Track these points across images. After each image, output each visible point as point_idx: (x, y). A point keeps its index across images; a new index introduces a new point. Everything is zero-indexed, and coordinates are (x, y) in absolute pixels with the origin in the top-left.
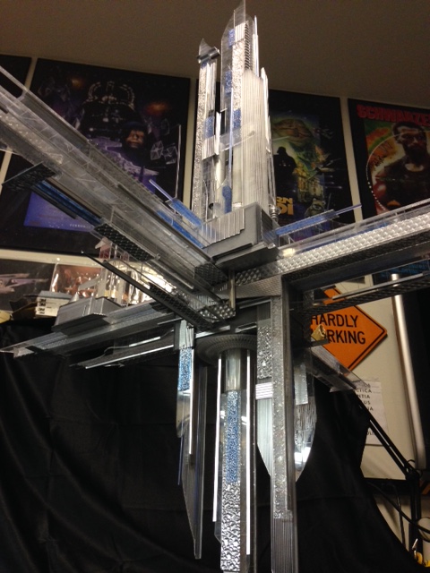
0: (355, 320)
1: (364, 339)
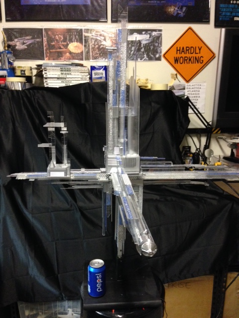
0: (200, 50)
1: (202, 61)
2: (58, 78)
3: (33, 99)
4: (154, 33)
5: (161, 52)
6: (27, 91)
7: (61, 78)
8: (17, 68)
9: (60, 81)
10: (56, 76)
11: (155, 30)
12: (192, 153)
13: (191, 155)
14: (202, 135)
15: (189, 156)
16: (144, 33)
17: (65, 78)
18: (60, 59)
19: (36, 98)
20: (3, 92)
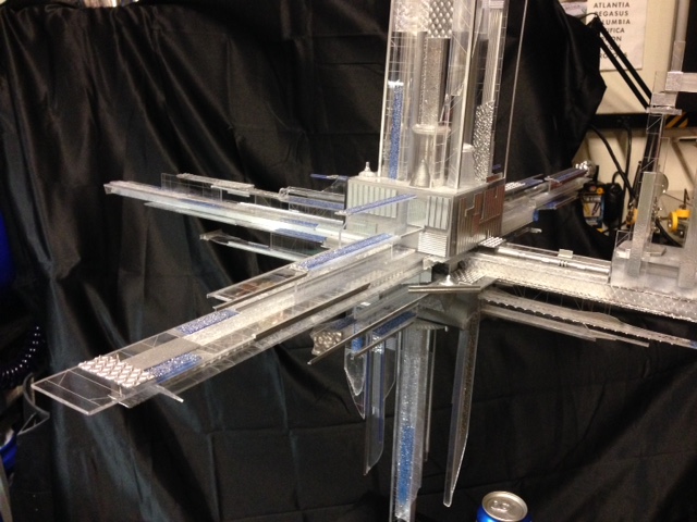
3: (147, 30)
6: (131, 12)
12: (603, 186)
13: (600, 191)
14: (633, 133)
15: (595, 194)
19: (156, 27)
20: (66, 14)
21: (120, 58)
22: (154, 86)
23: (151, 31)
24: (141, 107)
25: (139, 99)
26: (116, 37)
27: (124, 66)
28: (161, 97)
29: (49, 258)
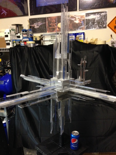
2: (50, 41)
4: (102, 14)
5: (106, 24)
6: (34, 48)
7: (51, 41)
8: (34, 37)
9: (50, 42)
10: (49, 40)
11: (103, 12)
16: (96, 14)
17: (53, 41)
18: (54, 32)
19: (38, 50)
20: (25, 48)
21: (32, 55)
22: (37, 60)
23: (37, 51)
24: (34, 63)
25: (34, 62)
26: (32, 52)
27: (32, 57)
28: (38, 62)
29: (17, 88)
